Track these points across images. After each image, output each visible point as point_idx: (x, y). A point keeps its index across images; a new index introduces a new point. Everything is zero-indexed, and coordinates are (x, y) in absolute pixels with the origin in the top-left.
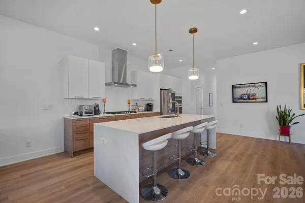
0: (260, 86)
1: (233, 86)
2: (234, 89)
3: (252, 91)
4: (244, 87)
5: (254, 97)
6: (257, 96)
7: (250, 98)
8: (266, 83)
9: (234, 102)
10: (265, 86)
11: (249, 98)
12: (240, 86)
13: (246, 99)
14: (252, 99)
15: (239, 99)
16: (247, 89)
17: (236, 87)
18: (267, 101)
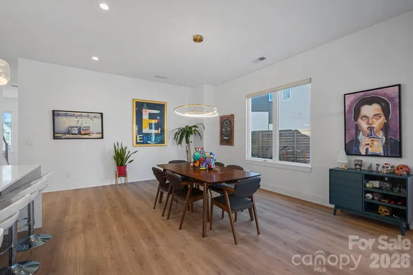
0: (95, 117)
1: (53, 111)
2: (56, 118)
3: (84, 122)
4: (74, 115)
5: (88, 132)
6: (91, 130)
7: (82, 133)
8: (102, 114)
9: (55, 138)
10: (100, 117)
11: (80, 133)
12: (67, 114)
13: (76, 134)
14: (84, 134)
15: (65, 134)
16: (77, 119)
17: (58, 115)
18: (102, 138)
